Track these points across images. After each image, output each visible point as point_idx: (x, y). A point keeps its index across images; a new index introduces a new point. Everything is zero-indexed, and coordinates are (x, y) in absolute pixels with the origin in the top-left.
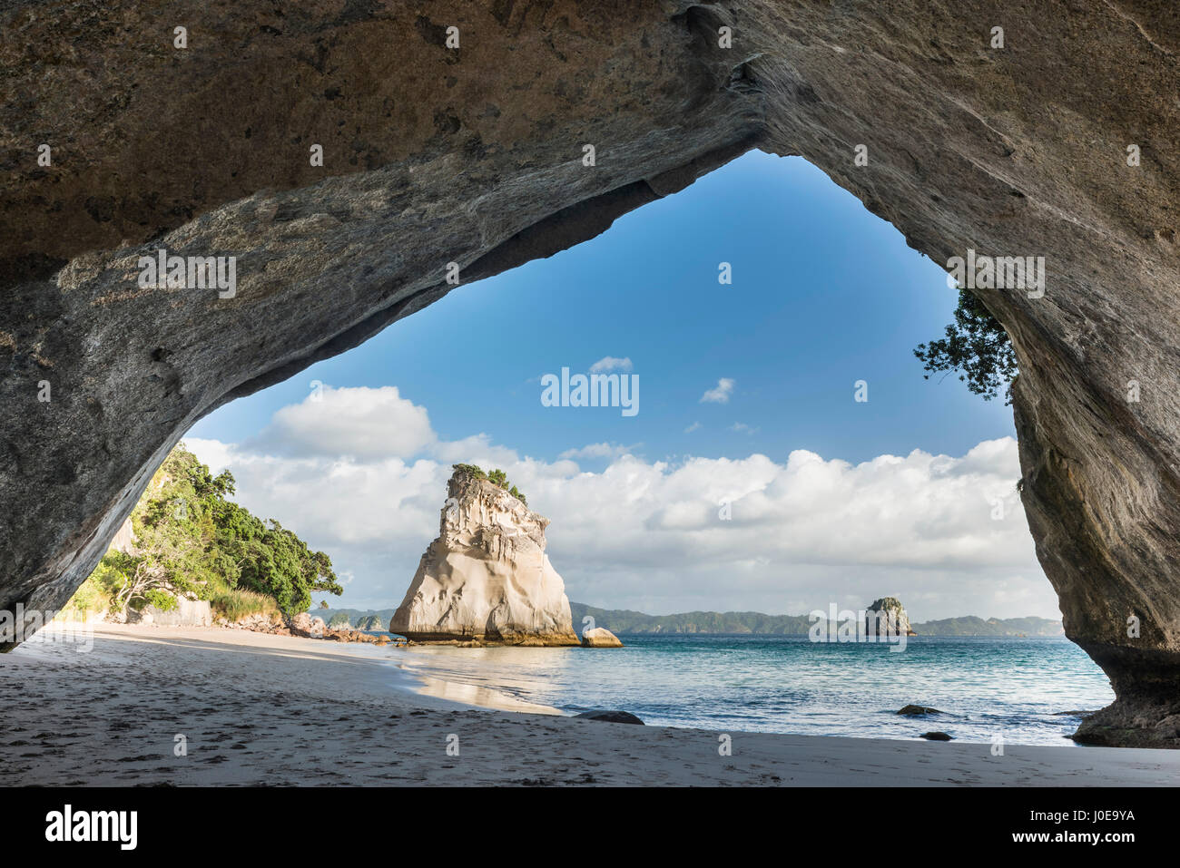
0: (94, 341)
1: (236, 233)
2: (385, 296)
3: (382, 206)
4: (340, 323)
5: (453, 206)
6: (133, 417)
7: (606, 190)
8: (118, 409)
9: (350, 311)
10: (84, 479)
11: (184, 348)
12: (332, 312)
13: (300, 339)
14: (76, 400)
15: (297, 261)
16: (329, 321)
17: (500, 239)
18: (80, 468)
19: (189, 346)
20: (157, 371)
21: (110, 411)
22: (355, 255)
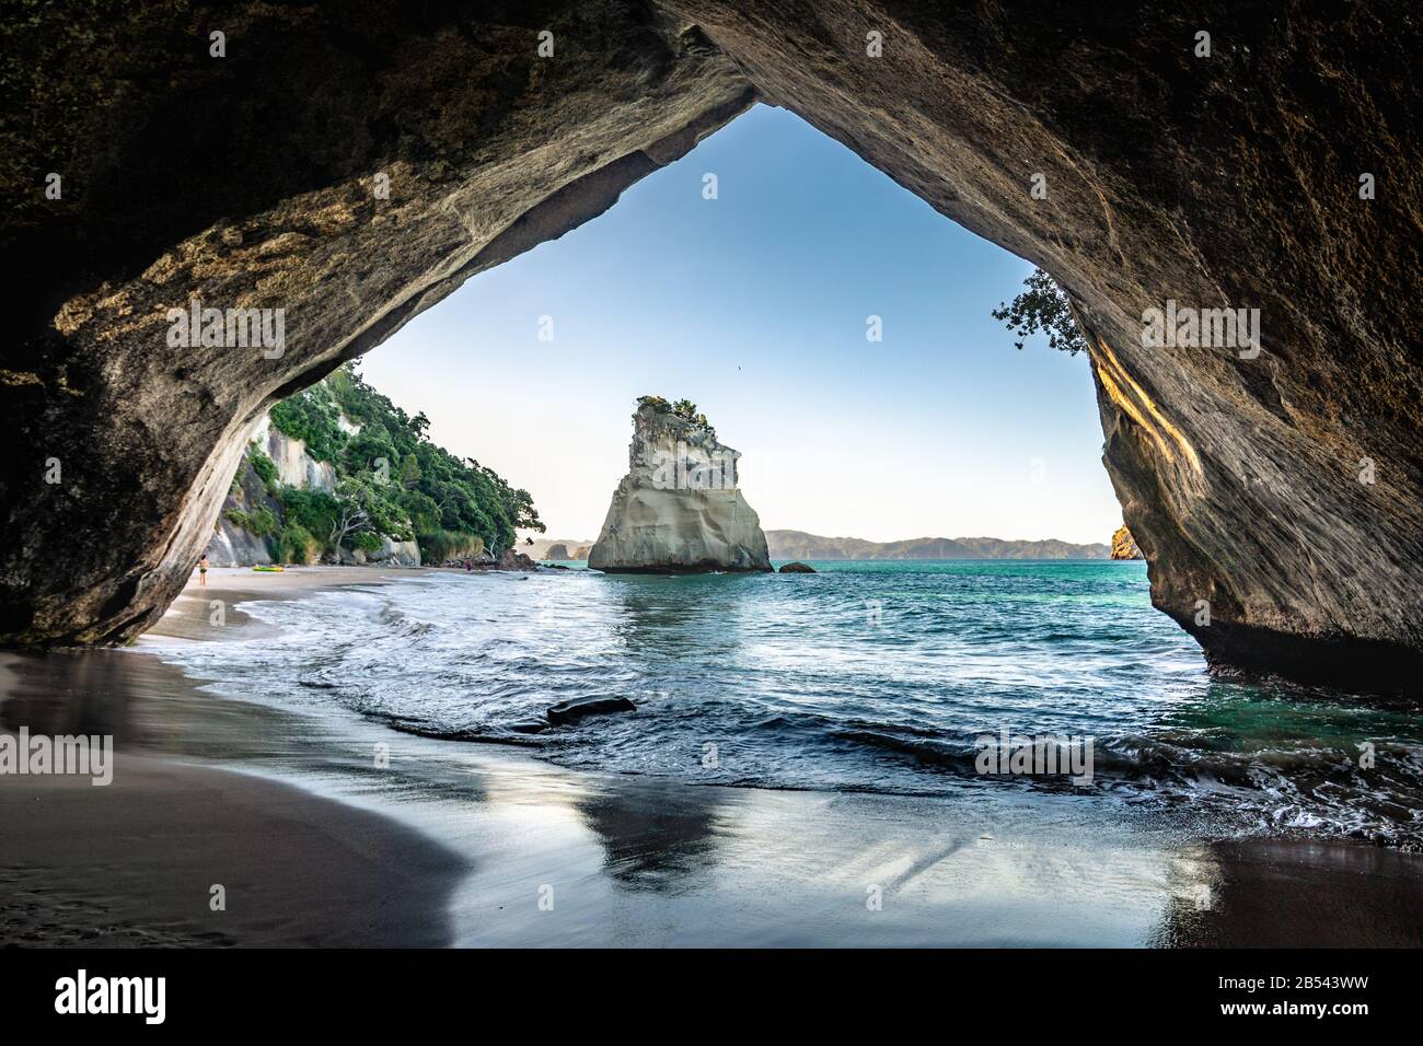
0: (114, 371)
1: (212, 260)
2: (390, 297)
3: (347, 218)
4: (353, 327)
5: (423, 209)
6: (177, 430)
7: (595, 167)
8: (161, 424)
9: (358, 314)
10: (150, 485)
11: (204, 366)
12: (340, 317)
13: (317, 346)
14: (118, 421)
15: (285, 277)
16: (340, 326)
17: (497, 229)
18: (142, 476)
19: (209, 362)
20: (186, 387)
21: (152, 425)
22: (341, 264)
